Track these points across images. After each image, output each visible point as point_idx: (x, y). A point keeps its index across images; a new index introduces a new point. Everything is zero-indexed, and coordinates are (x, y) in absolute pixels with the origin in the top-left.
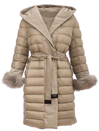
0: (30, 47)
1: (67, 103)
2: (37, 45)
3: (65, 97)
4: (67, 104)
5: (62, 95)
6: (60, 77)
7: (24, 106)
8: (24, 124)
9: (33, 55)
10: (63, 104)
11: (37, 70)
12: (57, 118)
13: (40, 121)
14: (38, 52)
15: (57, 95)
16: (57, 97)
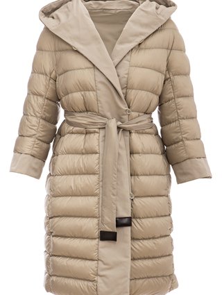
0: (63, 99)
1: (154, 238)
2: (83, 93)
3: (149, 225)
4: (154, 241)
5: (143, 220)
6: (137, 175)
7: (48, 246)
8: (48, 291)
9: (70, 119)
10: (146, 243)
11: (78, 156)
12: (129, 277)
13: (86, 283)
14: (84, 111)
15: (130, 219)
16: (129, 224)
